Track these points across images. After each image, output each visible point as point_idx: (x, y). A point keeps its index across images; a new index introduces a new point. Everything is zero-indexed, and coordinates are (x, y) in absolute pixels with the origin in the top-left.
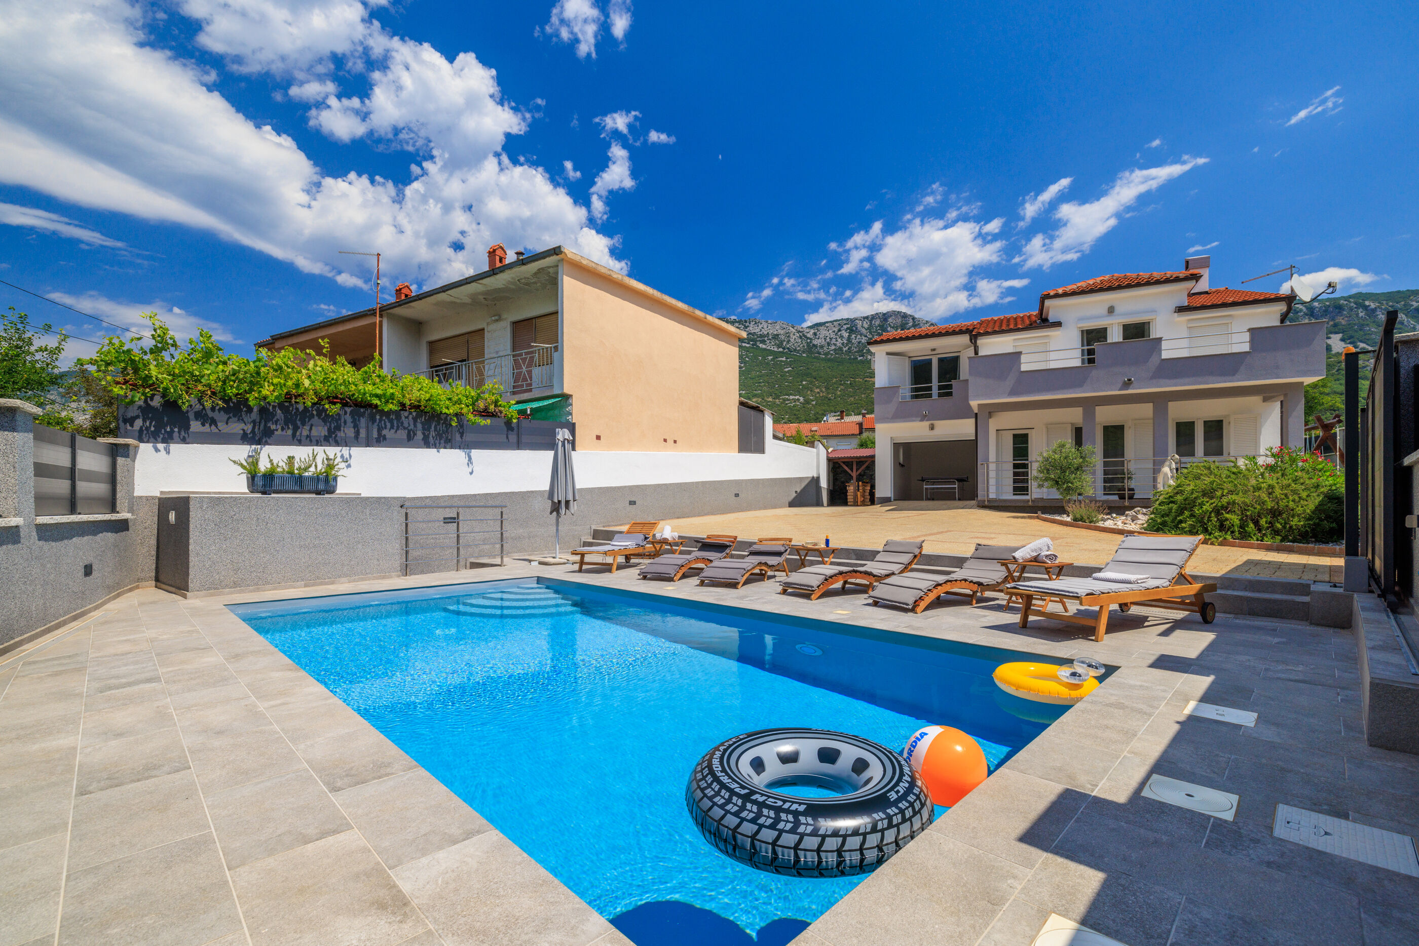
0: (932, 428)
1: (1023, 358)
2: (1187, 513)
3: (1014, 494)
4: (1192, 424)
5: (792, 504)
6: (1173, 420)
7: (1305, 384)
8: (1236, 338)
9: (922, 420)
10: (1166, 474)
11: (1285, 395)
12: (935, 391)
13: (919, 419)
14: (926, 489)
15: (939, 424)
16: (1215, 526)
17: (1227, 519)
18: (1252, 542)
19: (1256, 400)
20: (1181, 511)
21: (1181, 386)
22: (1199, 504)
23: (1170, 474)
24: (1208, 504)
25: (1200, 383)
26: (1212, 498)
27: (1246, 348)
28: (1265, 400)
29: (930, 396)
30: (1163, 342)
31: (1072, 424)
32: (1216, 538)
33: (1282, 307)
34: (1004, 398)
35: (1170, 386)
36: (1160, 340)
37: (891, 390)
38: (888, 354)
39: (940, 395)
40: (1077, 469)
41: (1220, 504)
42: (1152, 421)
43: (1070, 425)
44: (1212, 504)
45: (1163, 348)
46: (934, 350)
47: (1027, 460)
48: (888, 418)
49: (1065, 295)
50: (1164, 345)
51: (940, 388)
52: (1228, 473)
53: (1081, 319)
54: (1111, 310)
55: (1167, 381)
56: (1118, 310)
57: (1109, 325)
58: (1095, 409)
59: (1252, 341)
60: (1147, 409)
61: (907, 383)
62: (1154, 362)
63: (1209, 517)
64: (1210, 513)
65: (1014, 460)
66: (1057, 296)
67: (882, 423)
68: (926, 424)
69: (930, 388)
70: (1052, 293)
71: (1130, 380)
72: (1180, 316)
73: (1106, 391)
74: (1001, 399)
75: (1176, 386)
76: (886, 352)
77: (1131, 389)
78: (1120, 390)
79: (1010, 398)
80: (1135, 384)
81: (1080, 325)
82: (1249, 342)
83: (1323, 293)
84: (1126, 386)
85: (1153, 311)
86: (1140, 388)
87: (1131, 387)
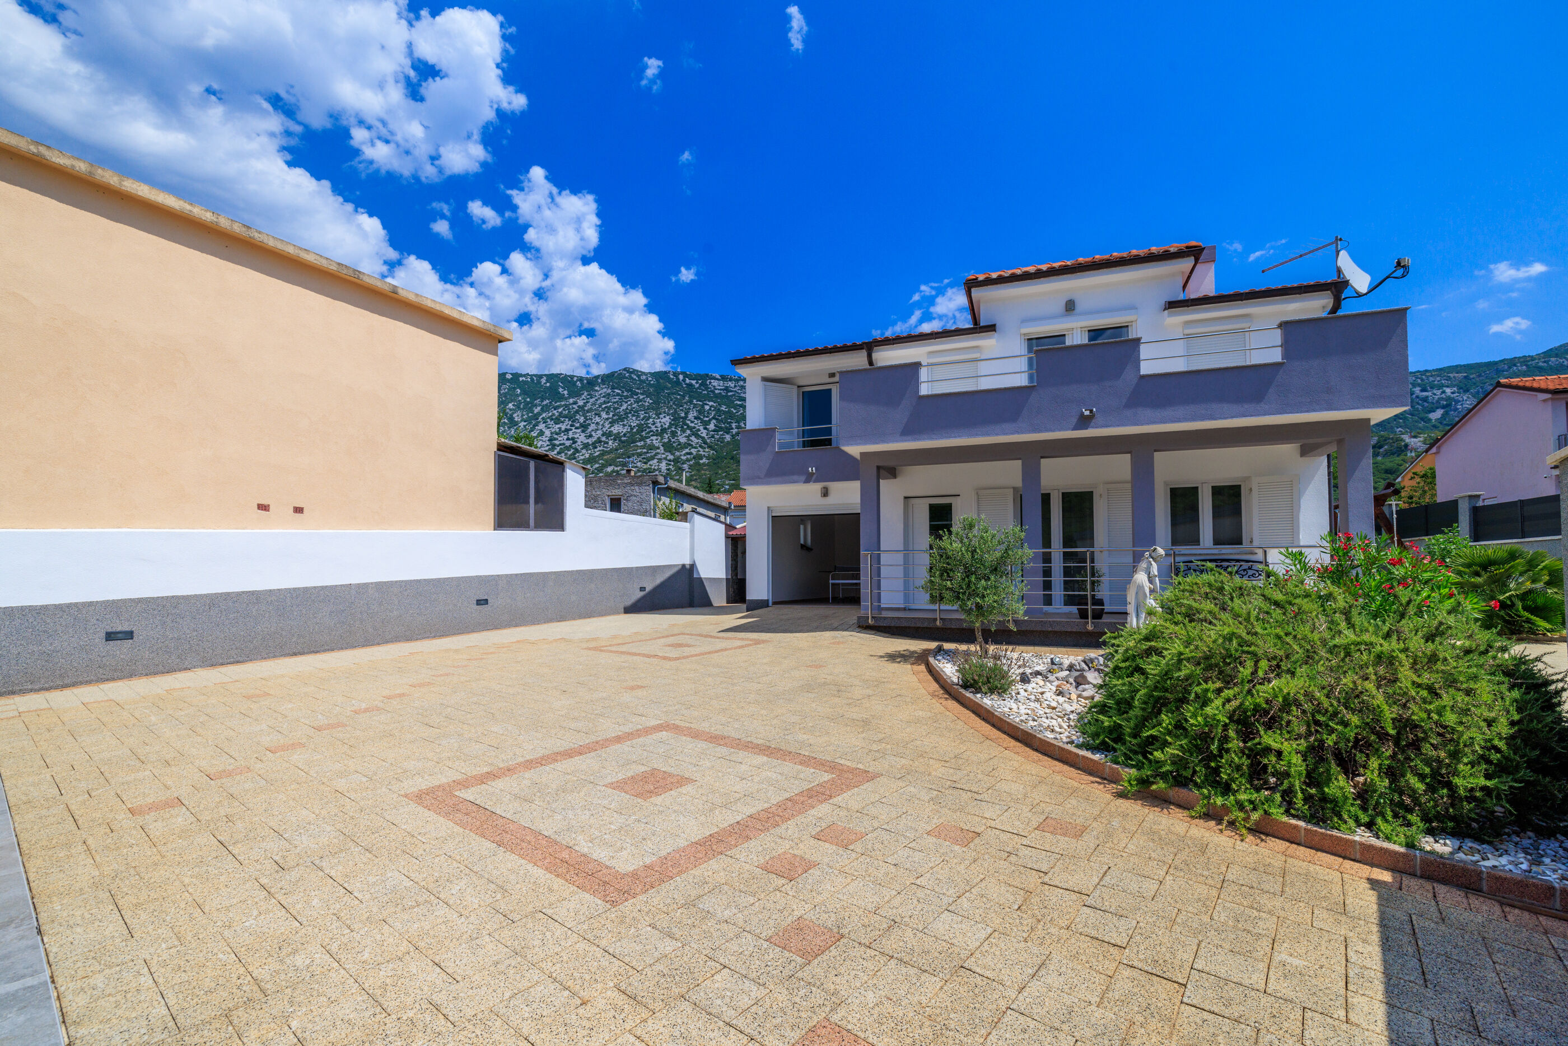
0: (825, 493)
1: (924, 374)
2: (1166, 719)
4: (1194, 491)
5: (632, 609)
6: (1166, 483)
7: (1372, 423)
8: (1255, 340)
9: (807, 481)
10: (1140, 588)
11: (1340, 442)
13: (803, 479)
14: (833, 584)
15: (835, 486)
16: (1238, 768)
17: (1268, 750)
19: (1288, 450)
20: (1156, 706)
21: (1173, 422)
22: (1197, 696)
23: (1147, 586)
24: (1218, 702)
25: (1203, 418)
26: (1228, 681)
27: (1276, 356)
28: (1306, 451)
30: (1142, 347)
31: (1015, 489)
32: (1241, 807)
33: (1325, 300)
34: (893, 441)
35: (1156, 423)
36: (1137, 341)
37: (766, 434)
38: (765, 379)
40: (995, 570)
41: (1249, 702)
42: (1129, 486)
44: (1229, 700)
45: (1142, 357)
46: (833, 375)
48: (759, 478)
49: (1001, 280)
50: (1144, 352)
52: (1265, 606)
53: (1026, 321)
54: (1070, 306)
55: (1148, 413)
56: (1080, 307)
57: (1068, 330)
58: (1039, 464)
59: (1286, 345)
60: (1121, 465)
61: (795, 424)
62: (1127, 381)
63: (1225, 739)
64: (1225, 726)
66: (989, 282)
67: (754, 482)
68: (816, 487)
70: (981, 277)
71: (1091, 411)
72: (1170, 315)
73: (1053, 431)
74: (887, 443)
75: (1165, 422)
76: (763, 375)
77: (1093, 427)
78: (1075, 429)
79: (902, 441)
80: (1099, 419)
81: (1024, 331)
82: (1281, 346)
83: (1388, 277)
84: (1084, 422)
85: (1132, 308)
86: (1107, 426)
87: (1092, 424)
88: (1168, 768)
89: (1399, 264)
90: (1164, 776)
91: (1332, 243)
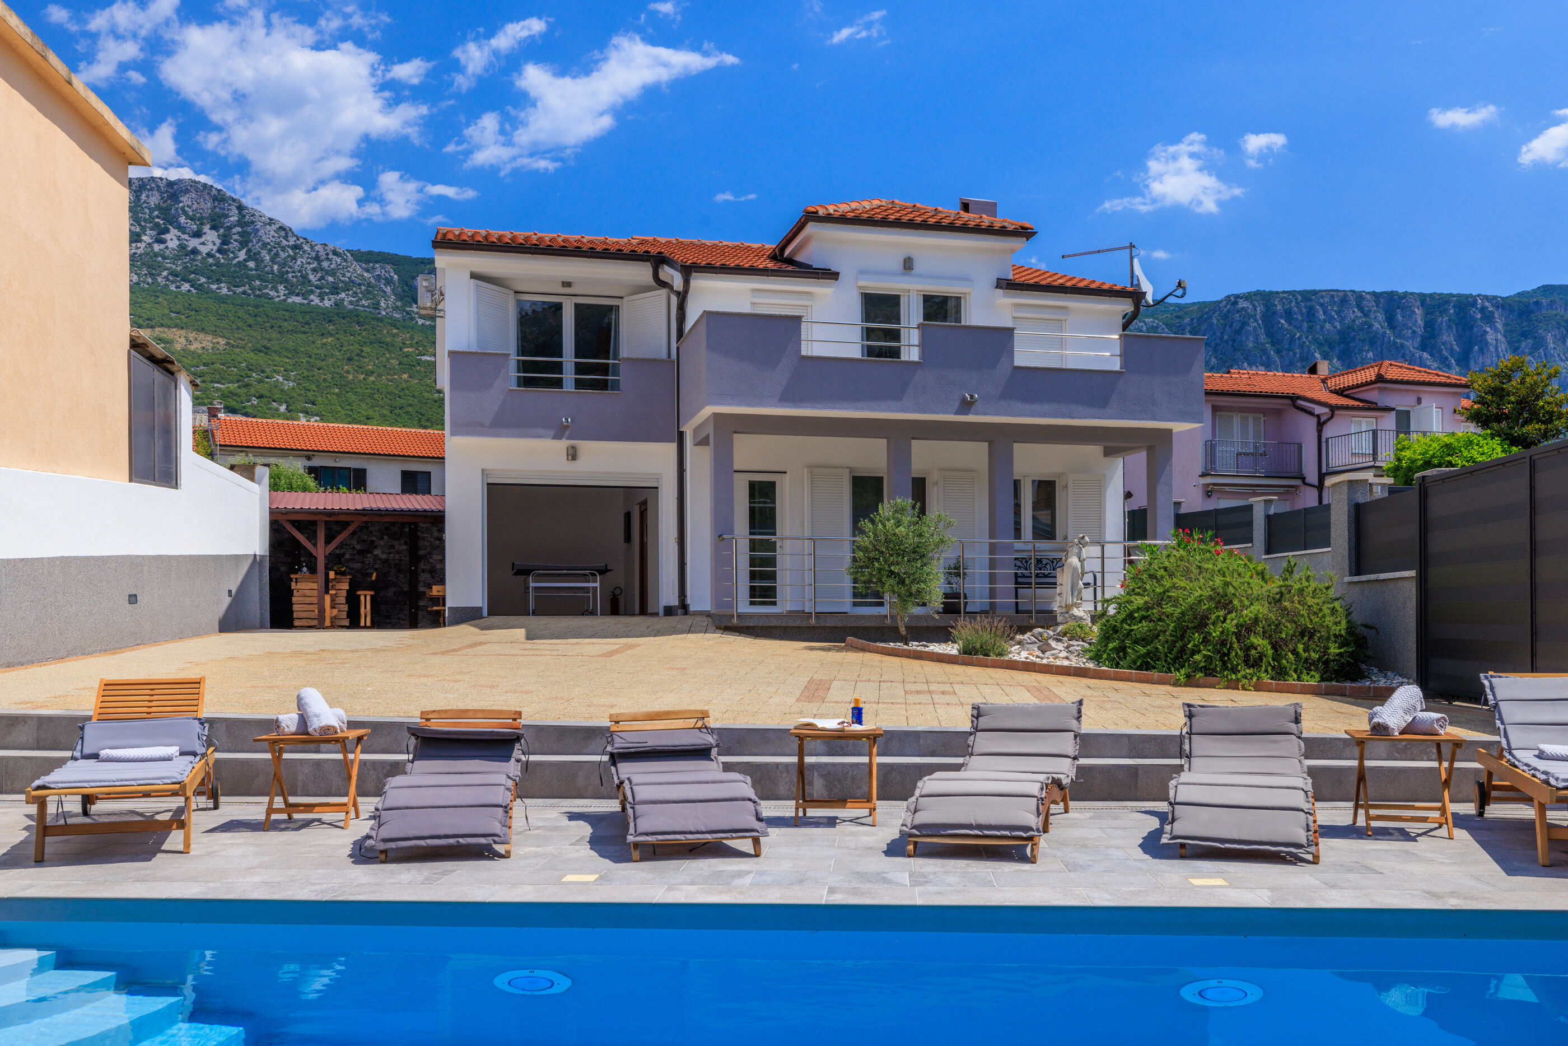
0: (573, 455)
3: (752, 603)
5: (223, 625)
10: (1075, 569)
11: (1150, 448)
12: (569, 376)
13: (552, 433)
15: (586, 446)
18: (1291, 682)
21: (1041, 416)
23: (1080, 568)
28: (1108, 452)
29: (558, 383)
30: (1016, 337)
31: (851, 469)
32: (1245, 677)
33: (1126, 306)
34: (771, 406)
35: (1025, 415)
36: (1010, 332)
37: (493, 361)
38: (474, 276)
39: (579, 384)
43: (848, 470)
46: (567, 284)
47: (774, 534)
48: (482, 425)
51: (579, 369)
53: (863, 272)
54: (908, 264)
55: (1020, 405)
56: (918, 267)
57: (904, 290)
58: (911, 445)
59: (1123, 357)
61: (510, 351)
62: (1002, 370)
65: (751, 534)
67: (469, 434)
68: (563, 444)
69: (558, 368)
71: (972, 397)
72: (1005, 296)
73: (937, 413)
74: (765, 407)
75: (1033, 416)
76: (474, 270)
77: (973, 414)
78: (956, 413)
79: (782, 407)
80: (978, 406)
81: (862, 283)
82: (1120, 356)
83: (1170, 294)
84: (966, 406)
85: (967, 279)
86: (985, 414)
87: (972, 410)
88: (1203, 664)
89: (1179, 285)
90: (1201, 670)
91: (1125, 248)
